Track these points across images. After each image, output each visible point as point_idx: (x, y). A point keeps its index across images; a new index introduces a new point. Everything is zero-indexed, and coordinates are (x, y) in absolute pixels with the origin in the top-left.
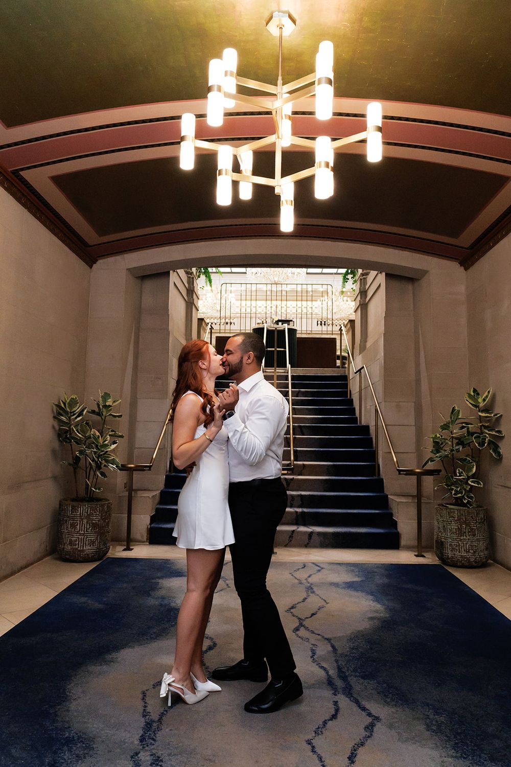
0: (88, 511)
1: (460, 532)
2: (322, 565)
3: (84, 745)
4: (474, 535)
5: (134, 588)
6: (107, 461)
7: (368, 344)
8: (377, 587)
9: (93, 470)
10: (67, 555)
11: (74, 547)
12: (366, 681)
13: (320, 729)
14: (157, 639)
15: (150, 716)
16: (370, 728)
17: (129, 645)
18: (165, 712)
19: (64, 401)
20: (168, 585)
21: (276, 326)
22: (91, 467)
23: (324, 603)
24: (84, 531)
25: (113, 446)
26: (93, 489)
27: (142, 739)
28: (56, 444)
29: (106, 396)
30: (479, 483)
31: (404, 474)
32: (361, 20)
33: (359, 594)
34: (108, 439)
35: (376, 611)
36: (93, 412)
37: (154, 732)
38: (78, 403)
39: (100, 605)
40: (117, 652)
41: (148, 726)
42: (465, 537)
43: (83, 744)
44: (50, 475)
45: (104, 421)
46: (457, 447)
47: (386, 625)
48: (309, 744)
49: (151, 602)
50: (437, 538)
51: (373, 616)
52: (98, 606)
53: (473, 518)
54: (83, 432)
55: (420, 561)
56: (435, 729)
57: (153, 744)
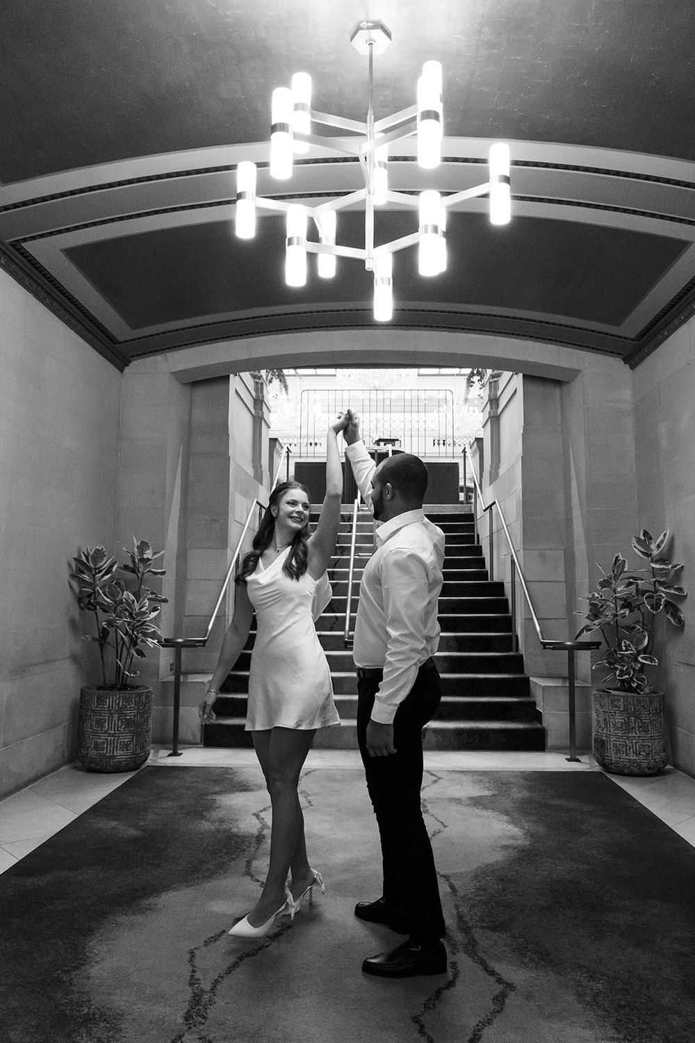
0: (119, 703)
1: (627, 727)
2: (439, 775)
3: (108, 1025)
4: (647, 731)
5: (182, 807)
6: (145, 635)
7: (502, 471)
8: (514, 803)
9: (126, 646)
10: (92, 763)
11: (102, 752)
12: (496, 934)
13: (432, 1002)
14: (212, 878)
15: (199, 984)
16: (500, 999)
17: (174, 886)
18: (220, 979)
19: (86, 553)
20: (229, 804)
21: (376, 447)
22: (124, 643)
23: (440, 827)
24: (114, 730)
25: (153, 615)
26: (127, 673)
27: (188, 1017)
28: (76, 612)
29: (143, 547)
30: (652, 660)
31: (551, 648)
32: (480, 32)
33: (489, 813)
34: (147, 604)
35: (513, 838)
36: (126, 567)
37: (204, 1006)
38: (105, 556)
39: (135, 832)
40: (157, 897)
41: (196, 999)
42: (634, 735)
43: (108, 1023)
44: (67, 654)
45: (142, 579)
46: (622, 612)
47: (525, 856)
48: (416, 1022)
49: (206, 826)
50: (596, 735)
51: (507, 844)
52: (132, 832)
53: (645, 708)
54: (112, 595)
55: (574, 767)
56: (590, 1000)
57: (204, 1024)
